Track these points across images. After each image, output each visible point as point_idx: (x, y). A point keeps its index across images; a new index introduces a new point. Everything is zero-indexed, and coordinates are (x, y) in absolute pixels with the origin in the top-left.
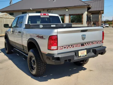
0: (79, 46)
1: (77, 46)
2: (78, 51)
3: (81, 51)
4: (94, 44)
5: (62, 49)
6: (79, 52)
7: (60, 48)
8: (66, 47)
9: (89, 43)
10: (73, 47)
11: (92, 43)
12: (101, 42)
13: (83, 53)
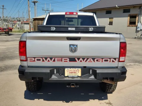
1: (62, 61)
2: (64, 68)
3: (69, 69)
4: (97, 60)
5: (34, 61)
6: (66, 70)
7: (30, 59)
8: (41, 59)
9: (86, 59)
10: (54, 61)
11: (94, 59)
12: (116, 60)
13: (74, 73)
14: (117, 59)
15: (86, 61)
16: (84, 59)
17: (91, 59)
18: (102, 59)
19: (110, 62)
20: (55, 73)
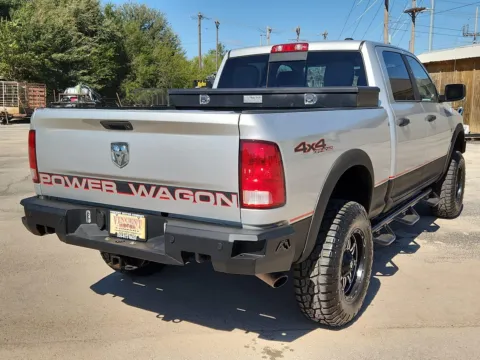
0: (109, 188)
1: (102, 189)
3: (119, 214)
4: (181, 196)
5: (51, 183)
6: (113, 214)
7: (44, 178)
8: (62, 179)
9: (153, 189)
10: (87, 187)
11: (172, 190)
12: (231, 199)
13: (131, 227)
14: (234, 197)
15: (154, 196)
16: (148, 188)
17: (166, 190)
18: (194, 191)
19: (216, 203)
20: (90, 221)
